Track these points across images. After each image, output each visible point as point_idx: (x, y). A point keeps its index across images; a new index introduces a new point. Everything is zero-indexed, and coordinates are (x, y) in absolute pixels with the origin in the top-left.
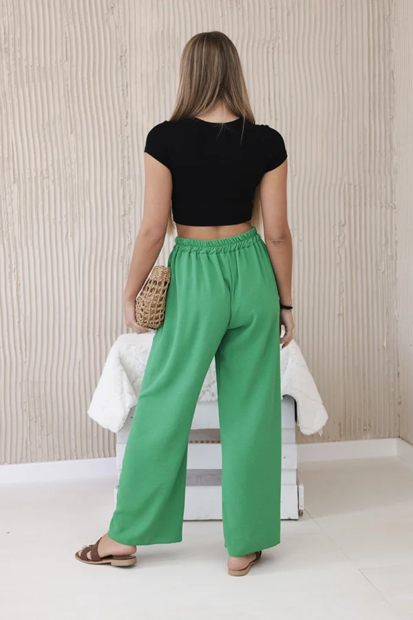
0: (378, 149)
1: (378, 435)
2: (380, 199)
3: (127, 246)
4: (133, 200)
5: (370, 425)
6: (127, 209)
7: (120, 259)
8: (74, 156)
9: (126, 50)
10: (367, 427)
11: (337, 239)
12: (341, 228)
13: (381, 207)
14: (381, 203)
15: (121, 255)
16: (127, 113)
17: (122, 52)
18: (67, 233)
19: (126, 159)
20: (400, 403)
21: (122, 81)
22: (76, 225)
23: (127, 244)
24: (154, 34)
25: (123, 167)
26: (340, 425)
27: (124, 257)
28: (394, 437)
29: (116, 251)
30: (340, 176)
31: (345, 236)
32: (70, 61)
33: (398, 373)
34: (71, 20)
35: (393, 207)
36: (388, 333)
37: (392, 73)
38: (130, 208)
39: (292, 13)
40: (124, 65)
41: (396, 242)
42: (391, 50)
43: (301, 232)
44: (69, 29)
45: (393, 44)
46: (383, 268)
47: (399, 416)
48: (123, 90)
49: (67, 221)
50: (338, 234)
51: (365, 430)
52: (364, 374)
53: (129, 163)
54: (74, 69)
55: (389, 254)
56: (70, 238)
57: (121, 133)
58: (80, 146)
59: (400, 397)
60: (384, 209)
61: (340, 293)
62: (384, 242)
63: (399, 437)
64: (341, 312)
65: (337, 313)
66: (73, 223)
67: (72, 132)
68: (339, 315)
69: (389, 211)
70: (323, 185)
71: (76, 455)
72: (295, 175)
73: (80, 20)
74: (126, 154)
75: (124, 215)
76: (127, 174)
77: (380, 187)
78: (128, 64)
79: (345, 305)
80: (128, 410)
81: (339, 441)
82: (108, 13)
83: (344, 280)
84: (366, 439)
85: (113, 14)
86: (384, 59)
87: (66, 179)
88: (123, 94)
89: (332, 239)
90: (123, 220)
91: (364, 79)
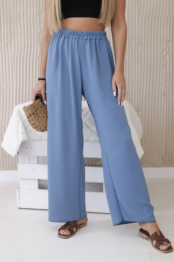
7: (37, 59)
11: (165, 49)
12: (167, 43)
18: (7, 43)
22: (13, 39)
25: (40, 5)
26: (163, 158)
29: (35, 54)
30: (167, 12)
31: (169, 48)
43: (143, 45)
50: (165, 47)
56: (9, 46)
61: (166, 82)
64: (166, 93)
65: (163, 93)
68: (164, 94)
70: (157, 17)
71: (13, 168)
72: (140, 12)
75: (40, 33)
79: (168, 89)
80: (20, 143)
81: (162, 167)
83: (168, 74)
87: (7, 11)
89: (162, 50)
90: (39, 36)
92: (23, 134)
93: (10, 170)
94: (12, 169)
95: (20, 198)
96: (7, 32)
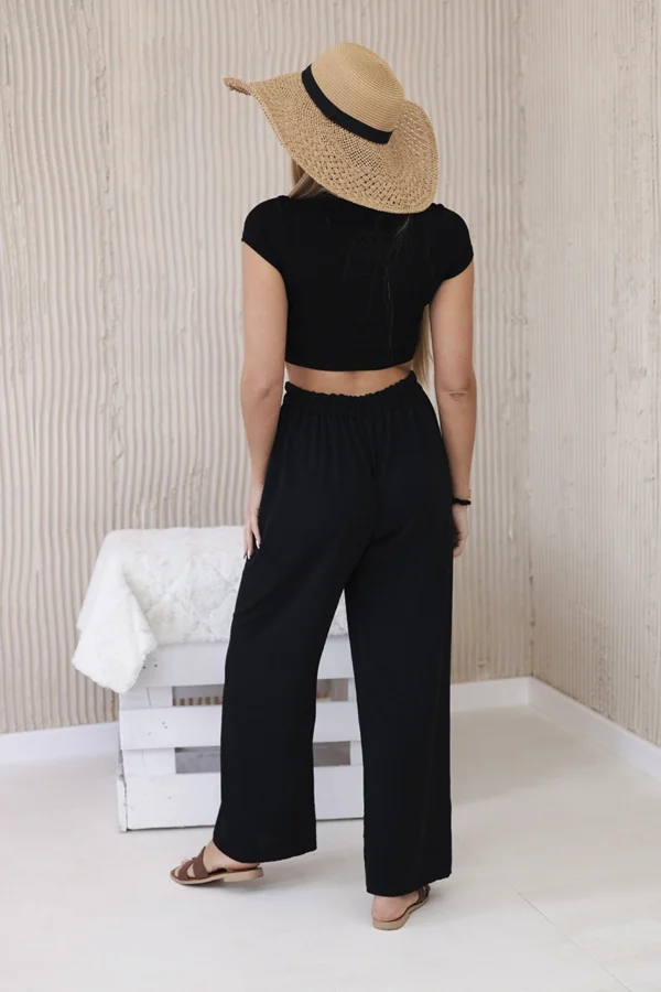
0: (500, 230)
1: (499, 674)
2: (504, 309)
3: (110, 386)
4: (119, 312)
5: (488, 659)
6: (110, 328)
7: (100, 409)
8: (23, 241)
9: (105, 69)
10: (485, 662)
13: (506, 321)
14: (505, 316)
15: (102, 401)
16: (108, 173)
17: (98, 71)
18: (13, 369)
19: (107, 248)
20: (533, 624)
21: (100, 119)
22: (28, 354)
23: (111, 383)
24: (150, 43)
25: (103, 260)
27: (105, 404)
28: (525, 675)
29: (94, 396)
32: (13, 85)
33: (531, 579)
34: (14, 18)
35: (524, 321)
36: (515, 516)
37: (522, 110)
38: (114, 326)
39: (368, 10)
40: (101, 93)
41: (528, 375)
42: (520, 74)
44: (11, 32)
45: (523, 64)
46: (507, 415)
47: (532, 643)
48: (101, 133)
49: (12, 348)
51: (481, 666)
52: (480, 581)
53: (112, 254)
54: (21, 98)
55: (518, 394)
56: (18, 377)
57: (99, 204)
58: (32, 225)
59: (533, 614)
60: (509, 324)
62: (509, 374)
63: (532, 675)
66: (24, 351)
67: (18, 202)
69: (517, 328)
71: (34, 724)
73: (29, 15)
74: (107, 238)
75: (105, 338)
76: (109, 271)
77: (504, 291)
78: (108, 91)
82: (75, 6)
84: (482, 680)
85: (82, 7)
86: (510, 88)
87: (11, 278)
88: (101, 141)
90: (104, 344)
91: (479, 119)
92: (146, 631)
93: (26, 730)
94: (32, 726)
95: (128, 803)
96: (12, 337)
